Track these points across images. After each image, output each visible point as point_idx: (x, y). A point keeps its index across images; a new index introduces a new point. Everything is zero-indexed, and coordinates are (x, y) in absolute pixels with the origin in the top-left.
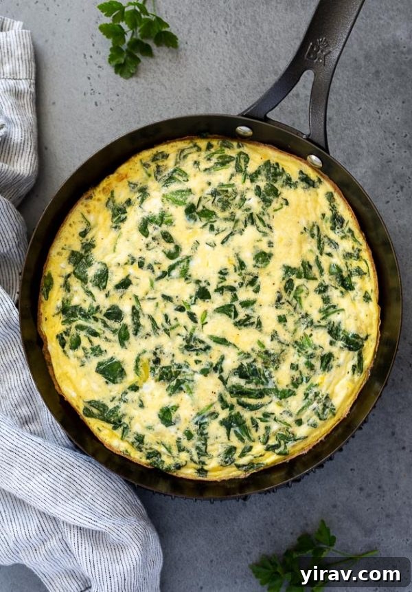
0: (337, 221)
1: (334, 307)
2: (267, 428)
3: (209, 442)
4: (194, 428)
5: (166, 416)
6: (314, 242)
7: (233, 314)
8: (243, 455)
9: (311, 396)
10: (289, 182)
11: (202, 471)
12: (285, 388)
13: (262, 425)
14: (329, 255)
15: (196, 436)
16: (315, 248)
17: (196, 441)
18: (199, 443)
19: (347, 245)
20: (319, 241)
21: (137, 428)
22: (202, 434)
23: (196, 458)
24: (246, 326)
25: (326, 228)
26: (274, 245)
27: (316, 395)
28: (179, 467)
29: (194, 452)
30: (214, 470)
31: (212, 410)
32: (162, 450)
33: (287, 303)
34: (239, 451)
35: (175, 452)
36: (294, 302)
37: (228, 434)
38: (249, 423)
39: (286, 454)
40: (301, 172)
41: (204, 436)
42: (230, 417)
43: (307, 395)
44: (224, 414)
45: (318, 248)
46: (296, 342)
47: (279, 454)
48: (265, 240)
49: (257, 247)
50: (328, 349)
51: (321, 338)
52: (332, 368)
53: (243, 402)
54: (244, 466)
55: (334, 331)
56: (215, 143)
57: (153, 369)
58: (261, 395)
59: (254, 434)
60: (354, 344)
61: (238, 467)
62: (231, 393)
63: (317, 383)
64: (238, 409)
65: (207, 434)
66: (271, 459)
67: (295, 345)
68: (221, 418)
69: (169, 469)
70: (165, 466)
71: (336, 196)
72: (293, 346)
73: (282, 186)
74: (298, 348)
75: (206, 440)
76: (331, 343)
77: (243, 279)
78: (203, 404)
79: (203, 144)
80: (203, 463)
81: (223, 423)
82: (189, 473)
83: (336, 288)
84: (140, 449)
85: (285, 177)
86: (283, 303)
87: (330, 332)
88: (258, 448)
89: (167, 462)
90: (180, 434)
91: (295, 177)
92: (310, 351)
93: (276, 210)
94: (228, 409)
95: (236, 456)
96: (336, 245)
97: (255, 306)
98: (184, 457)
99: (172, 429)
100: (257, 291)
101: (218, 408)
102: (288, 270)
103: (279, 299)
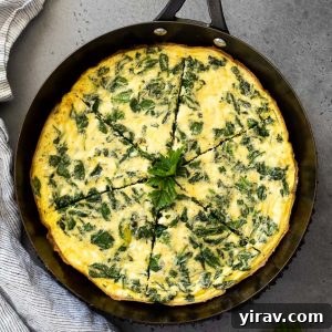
0: (245, 87)
1: (257, 152)
2: (231, 254)
3: (190, 275)
4: (176, 268)
5: (153, 265)
6: (231, 107)
7: (186, 175)
8: (217, 277)
9: (258, 221)
10: (203, 68)
11: (190, 297)
12: (238, 219)
13: (226, 253)
14: (245, 113)
15: (180, 273)
16: (234, 111)
17: (180, 276)
18: (182, 278)
19: (257, 103)
20: (235, 105)
21: (132, 276)
22: (183, 271)
23: (183, 288)
24: (197, 181)
25: (238, 95)
26: (203, 116)
27: (261, 218)
28: (172, 298)
29: (181, 284)
30: (199, 294)
31: (187, 251)
32: (157, 287)
33: (223, 157)
34: (213, 275)
35: (166, 287)
36: (228, 155)
37: (203, 266)
38: (216, 255)
39: (248, 269)
40: (210, 57)
41: (185, 272)
42: (202, 253)
43: (254, 221)
44: (196, 252)
45: (236, 109)
46: (236, 184)
47: (244, 270)
48: (196, 113)
49: (191, 119)
50: (260, 183)
51: (253, 176)
52: (266, 196)
53: (208, 239)
54: (219, 285)
55: (261, 169)
56: (141, 51)
57: (133, 231)
58: (220, 231)
59: (222, 261)
61: (216, 286)
62: (198, 234)
63: (259, 210)
64: (206, 245)
65: (187, 270)
66: (238, 275)
67: (237, 187)
68: (195, 255)
69: (164, 301)
70: (162, 299)
71: (239, 68)
72: (235, 187)
73: (198, 72)
74: (239, 188)
75: (187, 274)
76: (261, 178)
77: (187, 145)
78: (179, 249)
79: (132, 54)
80: (190, 291)
81: (197, 259)
82: (180, 301)
83: (256, 138)
84: (138, 291)
85: (198, 65)
86: (220, 158)
87: (259, 171)
88: (227, 270)
89: (163, 295)
90: (167, 275)
91: (206, 62)
92: (249, 188)
93: (198, 90)
94: (199, 248)
95: (212, 279)
96: (249, 105)
97: (201, 166)
98: (174, 289)
99: (160, 272)
100: (199, 153)
101: (191, 248)
102: (218, 132)
103: (217, 156)
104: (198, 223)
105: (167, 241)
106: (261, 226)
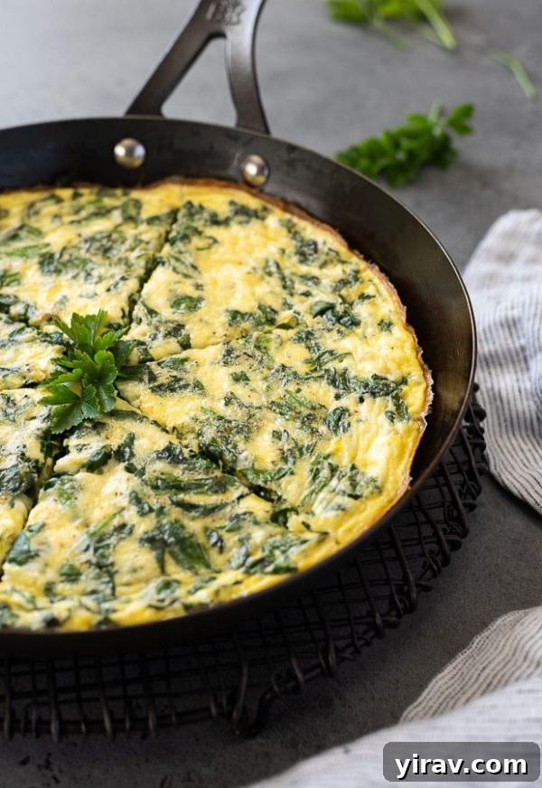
0: (306, 251)
1: (331, 353)
2: (244, 540)
3: (119, 579)
4: (82, 560)
6: (274, 282)
7: (146, 378)
9: (325, 473)
10: (215, 221)
12: (270, 467)
13: (230, 540)
14: (307, 294)
15: (88, 572)
16: (279, 289)
18: (92, 585)
19: (336, 272)
20: (283, 278)
22: (99, 566)
24: (173, 390)
25: (292, 265)
26: (204, 288)
27: (333, 469)
31: (118, 520)
33: (246, 357)
36: (257, 353)
37: (162, 563)
39: (289, 570)
40: (232, 203)
41: (105, 568)
42: (160, 527)
43: (316, 475)
44: (144, 526)
45: (285, 287)
46: (273, 402)
48: (189, 282)
49: (175, 291)
50: (333, 405)
51: (321, 392)
52: (349, 425)
53: (183, 500)
55: (340, 381)
56: (85, 191)
58: (220, 487)
59: (217, 559)
60: (380, 387)
62: (155, 488)
63: (328, 451)
64: (175, 513)
65: (112, 564)
67: (274, 408)
68: (139, 532)
71: (295, 220)
72: (270, 409)
73: (205, 226)
74: (278, 410)
75: (111, 575)
76: (338, 397)
77: (157, 328)
79: (65, 193)
83: (329, 330)
85: (206, 215)
86: (238, 357)
87: (333, 382)
91: (223, 210)
92: (306, 412)
93: (199, 249)
94: (153, 515)
96: (315, 280)
97: (187, 365)
100: (186, 345)
101: (131, 515)
102: (235, 315)
103: (229, 352)
104: (161, 466)
105: (67, 496)
106: (334, 482)
